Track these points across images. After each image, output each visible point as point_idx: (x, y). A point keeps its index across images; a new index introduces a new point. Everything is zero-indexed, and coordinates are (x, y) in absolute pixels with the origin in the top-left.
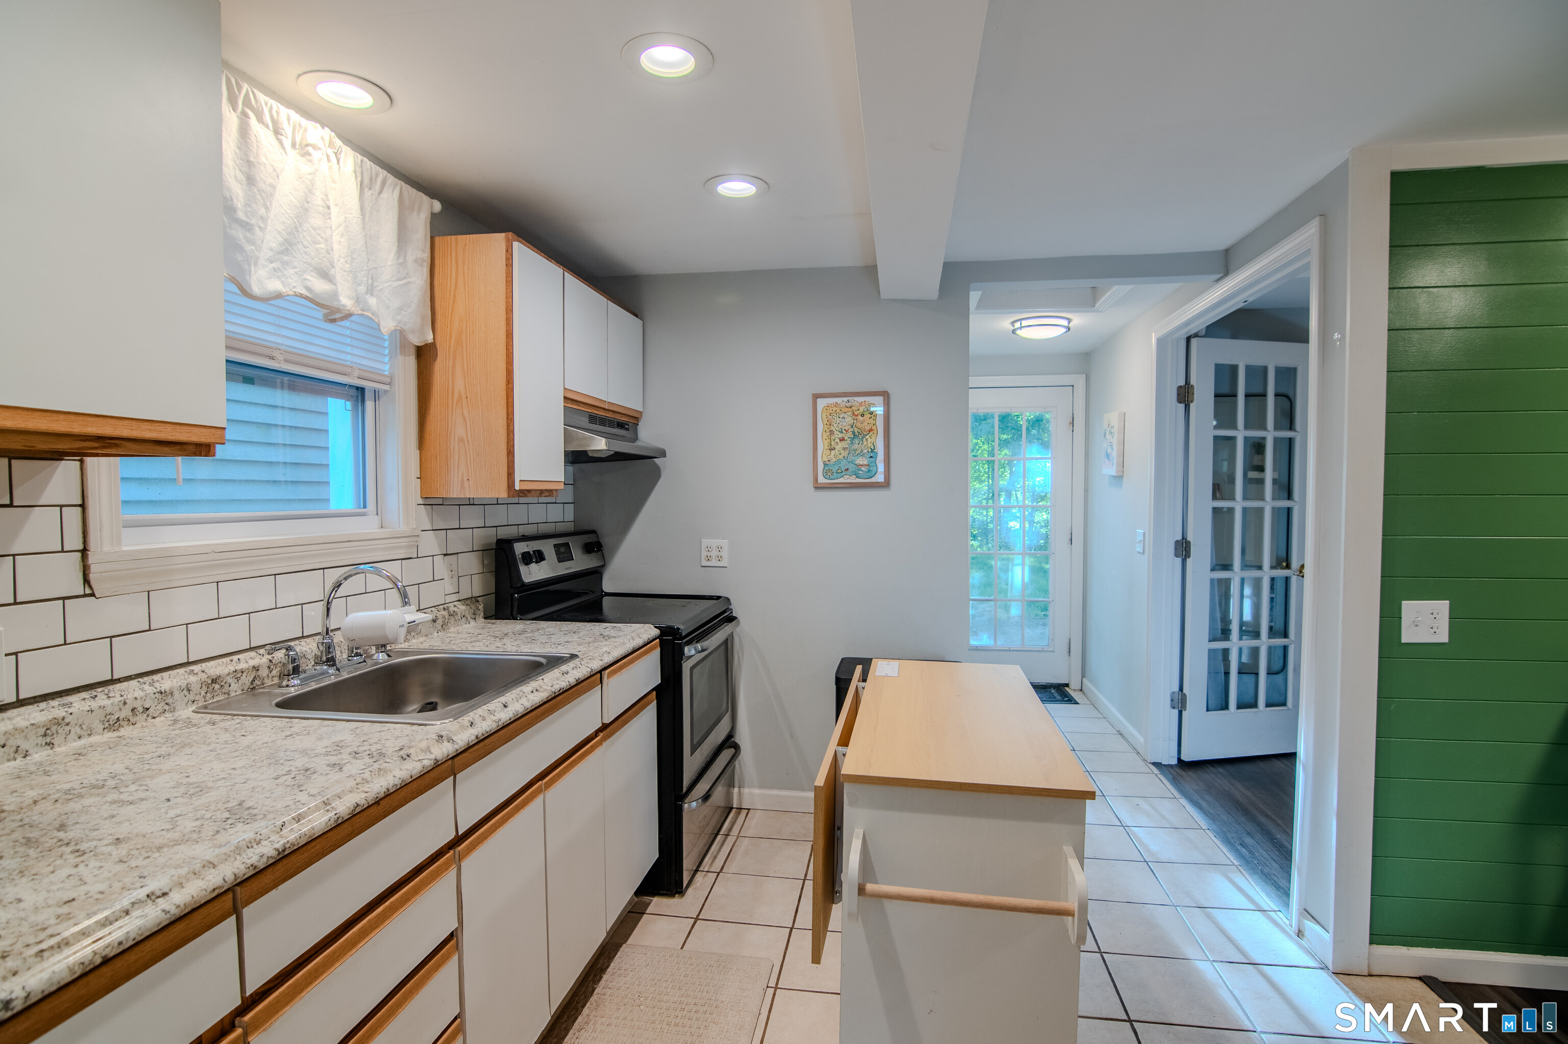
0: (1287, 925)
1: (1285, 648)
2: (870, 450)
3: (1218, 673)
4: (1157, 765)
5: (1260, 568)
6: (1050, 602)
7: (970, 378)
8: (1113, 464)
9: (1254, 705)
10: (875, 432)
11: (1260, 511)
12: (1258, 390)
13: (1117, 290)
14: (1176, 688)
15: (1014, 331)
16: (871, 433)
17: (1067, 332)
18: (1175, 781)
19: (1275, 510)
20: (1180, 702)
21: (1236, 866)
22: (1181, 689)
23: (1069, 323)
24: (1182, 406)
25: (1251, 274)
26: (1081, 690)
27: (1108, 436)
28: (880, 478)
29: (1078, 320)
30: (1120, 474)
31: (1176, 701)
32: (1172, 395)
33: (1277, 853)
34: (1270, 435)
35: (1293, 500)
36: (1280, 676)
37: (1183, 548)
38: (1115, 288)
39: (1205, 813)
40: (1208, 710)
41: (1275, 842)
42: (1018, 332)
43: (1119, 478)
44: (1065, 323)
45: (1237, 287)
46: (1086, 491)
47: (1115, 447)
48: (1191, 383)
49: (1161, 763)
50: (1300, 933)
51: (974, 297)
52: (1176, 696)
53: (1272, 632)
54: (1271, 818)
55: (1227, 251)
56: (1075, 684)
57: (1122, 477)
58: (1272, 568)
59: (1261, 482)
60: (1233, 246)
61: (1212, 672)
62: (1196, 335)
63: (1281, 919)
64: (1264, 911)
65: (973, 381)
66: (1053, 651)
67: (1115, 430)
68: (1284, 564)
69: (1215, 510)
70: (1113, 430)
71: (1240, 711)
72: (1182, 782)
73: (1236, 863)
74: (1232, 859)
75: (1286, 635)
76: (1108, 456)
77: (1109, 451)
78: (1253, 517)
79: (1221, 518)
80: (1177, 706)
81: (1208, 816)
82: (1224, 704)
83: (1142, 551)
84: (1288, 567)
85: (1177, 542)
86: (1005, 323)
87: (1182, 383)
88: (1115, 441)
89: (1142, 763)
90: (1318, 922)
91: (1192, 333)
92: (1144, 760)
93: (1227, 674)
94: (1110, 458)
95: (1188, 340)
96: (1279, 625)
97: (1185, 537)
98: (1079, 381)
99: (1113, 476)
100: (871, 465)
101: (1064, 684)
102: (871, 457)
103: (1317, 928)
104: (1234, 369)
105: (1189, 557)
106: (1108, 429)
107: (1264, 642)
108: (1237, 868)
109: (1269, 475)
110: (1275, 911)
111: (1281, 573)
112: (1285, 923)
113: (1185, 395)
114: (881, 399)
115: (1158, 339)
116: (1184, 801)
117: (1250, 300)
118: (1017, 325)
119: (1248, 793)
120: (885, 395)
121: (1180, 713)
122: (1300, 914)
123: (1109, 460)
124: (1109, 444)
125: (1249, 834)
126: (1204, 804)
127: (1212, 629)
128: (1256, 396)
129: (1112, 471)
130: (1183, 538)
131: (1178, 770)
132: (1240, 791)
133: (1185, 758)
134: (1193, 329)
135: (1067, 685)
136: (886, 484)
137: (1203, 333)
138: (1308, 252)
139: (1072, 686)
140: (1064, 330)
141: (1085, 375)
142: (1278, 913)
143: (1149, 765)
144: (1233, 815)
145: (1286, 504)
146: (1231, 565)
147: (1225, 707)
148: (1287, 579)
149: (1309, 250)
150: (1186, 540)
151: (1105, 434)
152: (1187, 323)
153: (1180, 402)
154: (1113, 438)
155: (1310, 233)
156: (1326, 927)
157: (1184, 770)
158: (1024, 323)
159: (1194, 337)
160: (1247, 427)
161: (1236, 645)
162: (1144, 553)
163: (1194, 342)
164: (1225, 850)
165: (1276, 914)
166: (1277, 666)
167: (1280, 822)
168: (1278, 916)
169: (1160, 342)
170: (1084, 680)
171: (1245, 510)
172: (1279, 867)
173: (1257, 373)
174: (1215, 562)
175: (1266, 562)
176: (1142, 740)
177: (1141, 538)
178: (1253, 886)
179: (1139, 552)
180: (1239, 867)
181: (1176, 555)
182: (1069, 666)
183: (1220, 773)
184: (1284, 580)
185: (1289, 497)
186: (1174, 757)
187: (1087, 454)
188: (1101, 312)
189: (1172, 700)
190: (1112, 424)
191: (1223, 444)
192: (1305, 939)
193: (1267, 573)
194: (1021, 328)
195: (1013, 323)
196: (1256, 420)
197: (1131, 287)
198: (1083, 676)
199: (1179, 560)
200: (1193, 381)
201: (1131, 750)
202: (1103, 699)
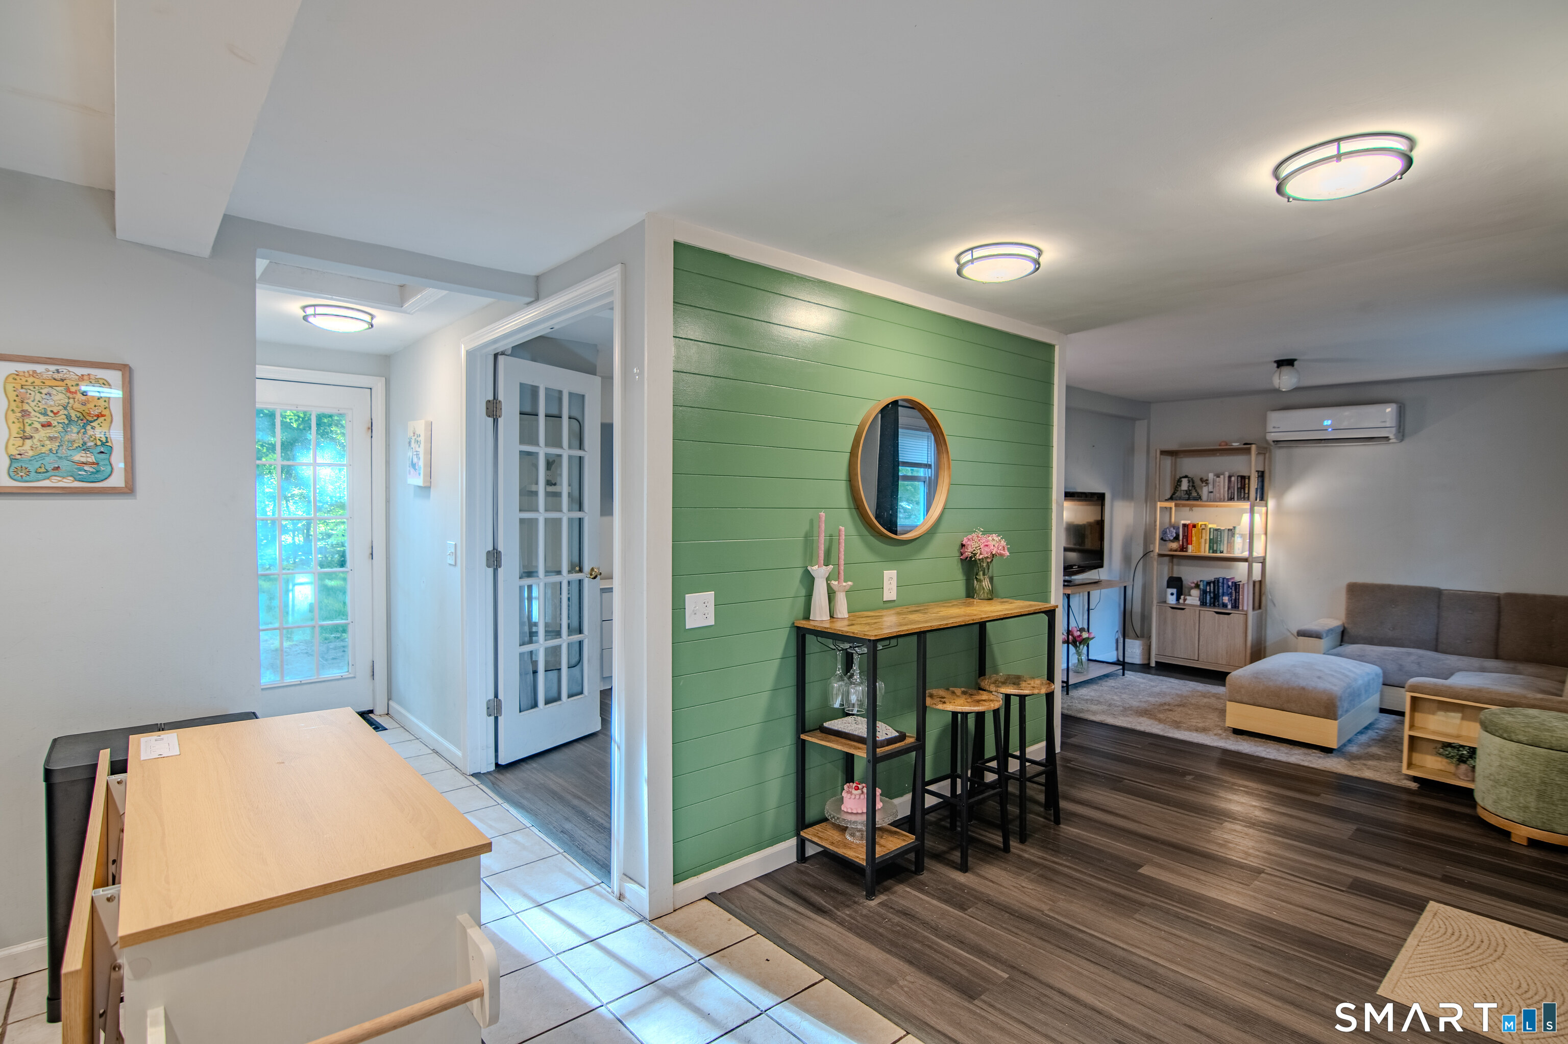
0: (610, 893)
1: (580, 643)
2: (99, 443)
3: (527, 674)
4: (476, 775)
5: (559, 573)
6: (349, 624)
7: (257, 366)
8: (419, 474)
9: (558, 698)
10: (108, 418)
11: (558, 521)
12: (555, 412)
13: (431, 294)
14: (491, 696)
15: (305, 318)
16: (101, 419)
17: (369, 328)
18: (495, 788)
19: (570, 520)
20: (495, 709)
21: (562, 854)
22: (496, 696)
23: (372, 319)
24: (491, 420)
25: (561, 303)
26: (388, 714)
27: (413, 445)
28: (117, 480)
29: (383, 318)
30: (428, 484)
31: (492, 708)
32: (481, 409)
33: (592, 829)
34: (566, 453)
35: (583, 511)
36: (577, 668)
37: (494, 558)
38: (429, 291)
39: (527, 812)
40: (520, 712)
41: (589, 820)
42: (311, 319)
43: (426, 489)
44: (368, 318)
45: (547, 313)
46: (388, 501)
47: (422, 456)
48: (499, 399)
49: (480, 773)
50: (621, 897)
51: (261, 264)
52: (492, 703)
53: (571, 631)
54: (582, 799)
55: (537, 278)
56: (380, 709)
57: (429, 487)
58: (570, 572)
59: (558, 495)
60: (544, 274)
61: (522, 674)
62: (503, 353)
63: (605, 889)
64: (590, 887)
65: (262, 370)
66: (354, 677)
67: (422, 439)
68: (577, 569)
69: (522, 521)
70: (419, 439)
71: (547, 706)
72: (501, 786)
73: (561, 851)
74: (556, 847)
75: (580, 631)
76: (413, 465)
77: (415, 460)
78: (553, 526)
79: (527, 528)
80: (493, 714)
81: (530, 813)
82: (533, 702)
83: (453, 563)
84: (581, 570)
85: (488, 552)
86: (293, 306)
87: (491, 398)
88: (421, 451)
89: (462, 778)
90: (635, 881)
91: (499, 350)
92: (463, 774)
93: (535, 672)
94: (417, 467)
95: (496, 356)
96: (575, 624)
97: (495, 547)
98: (379, 385)
99: (419, 487)
100: (101, 463)
101: (368, 711)
102: (102, 452)
103: (635, 887)
104: (534, 390)
105: (500, 567)
106: (413, 438)
107: (565, 640)
108: (563, 855)
109: (565, 489)
110: (599, 884)
111: (576, 576)
112: (608, 892)
113: (493, 409)
114: (114, 376)
115: (467, 351)
116: (506, 806)
117: (556, 327)
118: (310, 311)
119: (561, 781)
120: (126, 370)
121: (496, 719)
122: (621, 880)
123: (415, 469)
124: (415, 453)
125: (567, 819)
126: (525, 802)
127: (522, 633)
128: (554, 417)
129: (417, 480)
130: (494, 549)
131: (497, 775)
132: (554, 780)
133: (502, 762)
134: (500, 347)
135: (371, 712)
136: (129, 490)
137: (509, 352)
138: (611, 293)
139: (377, 711)
140: (367, 326)
141: (384, 378)
142: (602, 884)
143: (468, 777)
144: (551, 805)
145: (578, 515)
146: (537, 572)
147: (535, 705)
148: (580, 581)
149: (613, 291)
150: (497, 550)
151: (410, 443)
152: (495, 341)
153: (489, 416)
154: (419, 447)
155: (611, 277)
156: (643, 885)
157: (502, 774)
158: (320, 310)
159: (501, 355)
160: (547, 445)
161: (541, 646)
162: (455, 565)
163: (501, 359)
164: (550, 841)
165: (600, 886)
166: (574, 660)
167: (589, 800)
168: (602, 887)
169: (469, 354)
170: (391, 703)
171: (546, 520)
172: (595, 842)
173: (555, 396)
174: (522, 571)
175: (565, 568)
176: (460, 754)
177: (453, 551)
178: (578, 867)
179: (450, 564)
180: (564, 854)
181: (488, 566)
182: (373, 690)
183: (534, 768)
184: (578, 582)
185: (581, 508)
186: (492, 763)
187: (388, 463)
188: (409, 313)
189: (488, 708)
190: (418, 432)
191: (528, 458)
192: (626, 901)
193: (566, 577)
194: (315, 315)
195: (304, 308)
196: (554, 440)
197: (445, 292)
198: (389, 699)
199: (491, 570)
200: (501, 397)
201: (449, 767)
202: (413, 720)
